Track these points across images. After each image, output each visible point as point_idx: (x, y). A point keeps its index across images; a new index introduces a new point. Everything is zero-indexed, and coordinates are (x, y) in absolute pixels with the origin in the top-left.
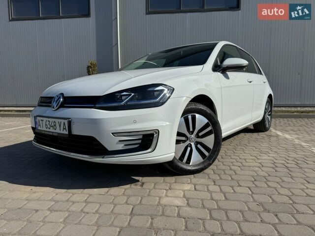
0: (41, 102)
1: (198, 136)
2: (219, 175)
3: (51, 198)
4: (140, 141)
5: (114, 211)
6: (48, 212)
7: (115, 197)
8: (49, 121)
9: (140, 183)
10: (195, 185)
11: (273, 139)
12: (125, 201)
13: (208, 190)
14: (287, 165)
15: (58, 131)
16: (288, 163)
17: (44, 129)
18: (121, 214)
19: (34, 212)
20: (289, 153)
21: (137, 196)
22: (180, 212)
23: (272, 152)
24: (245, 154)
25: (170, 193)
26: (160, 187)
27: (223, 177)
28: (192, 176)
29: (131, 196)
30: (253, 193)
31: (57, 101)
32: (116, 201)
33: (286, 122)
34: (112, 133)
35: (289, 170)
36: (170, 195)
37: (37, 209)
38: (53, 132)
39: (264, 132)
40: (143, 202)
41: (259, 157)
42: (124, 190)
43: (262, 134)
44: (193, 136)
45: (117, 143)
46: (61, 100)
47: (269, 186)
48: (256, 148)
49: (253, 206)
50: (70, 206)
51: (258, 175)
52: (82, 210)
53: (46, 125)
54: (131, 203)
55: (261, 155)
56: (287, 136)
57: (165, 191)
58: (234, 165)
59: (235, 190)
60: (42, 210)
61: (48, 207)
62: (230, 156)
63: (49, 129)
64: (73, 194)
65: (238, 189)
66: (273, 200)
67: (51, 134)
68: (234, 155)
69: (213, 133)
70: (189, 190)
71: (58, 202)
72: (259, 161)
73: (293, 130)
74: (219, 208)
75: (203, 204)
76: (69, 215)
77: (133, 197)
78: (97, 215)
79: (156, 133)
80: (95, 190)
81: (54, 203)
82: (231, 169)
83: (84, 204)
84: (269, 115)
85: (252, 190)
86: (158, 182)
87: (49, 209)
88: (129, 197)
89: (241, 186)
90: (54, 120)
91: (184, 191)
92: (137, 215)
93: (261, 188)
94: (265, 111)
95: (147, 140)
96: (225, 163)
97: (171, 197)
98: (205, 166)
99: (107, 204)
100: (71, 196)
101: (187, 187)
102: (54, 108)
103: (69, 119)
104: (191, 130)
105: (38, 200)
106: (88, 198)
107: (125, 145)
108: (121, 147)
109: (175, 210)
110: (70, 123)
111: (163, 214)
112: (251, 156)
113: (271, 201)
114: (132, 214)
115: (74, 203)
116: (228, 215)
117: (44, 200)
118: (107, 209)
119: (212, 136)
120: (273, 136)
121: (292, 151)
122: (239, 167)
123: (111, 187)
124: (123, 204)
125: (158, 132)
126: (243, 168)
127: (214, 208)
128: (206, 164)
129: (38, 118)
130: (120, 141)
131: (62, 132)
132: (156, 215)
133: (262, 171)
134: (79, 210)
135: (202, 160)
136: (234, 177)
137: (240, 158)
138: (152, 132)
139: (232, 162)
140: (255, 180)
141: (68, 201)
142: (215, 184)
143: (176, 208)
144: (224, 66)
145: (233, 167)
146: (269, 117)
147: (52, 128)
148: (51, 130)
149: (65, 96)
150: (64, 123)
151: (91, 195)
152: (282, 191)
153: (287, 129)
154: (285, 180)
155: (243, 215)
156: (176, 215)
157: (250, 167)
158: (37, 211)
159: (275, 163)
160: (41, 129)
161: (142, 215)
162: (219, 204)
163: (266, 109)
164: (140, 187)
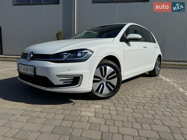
0: (22, 56)
1: (107, 78)
2: (118, 101)
3: (23, 108)
4: (72, 81)
5: (54, 118)
6: (20, 116)
7: (57, 110)
8: (25, 67)
9: (72, 103)
10: (103, 106)
11: (159, 81)
12: (62, 112)
13: (109, 109)
14: (160, 97)
15: (29, 73)
16: (161, 96)
17: (23, 71)
18: (57, 119)
19: (13, 115)
20: (165, 90)
21: (69, 110)
22: (89, 120)
23: (154, 89)
24: (138, 90)
25: (87, 109)
26: (83, 106)
27: (120, 102)
28: (103, 100)
29: (66, 110)
30: (133, 112)
31: (29, 56)
32: (57, 112)
33: (171, 71)
34: (57, 76)
35: (160, 100)
36: (87, 110)
37: (14, 114)
38: (26, 73)
39: (154, 77)
40: (71, 114)
41: (145, 92)
42: (63, 106)
43: (153, 78)
44: (105, 78)
45: (59, 81)
46: (32, 55)
47: (144, 109)
48: (146, 86)
49: (130, 119)
50: (32, 114)
51: (141, 102)
52: (37, 116)
53: (23, 69)
54: (65, 114)
55: (147, 90)
56: (168, 80)
57: (85, 108)
58: (129, 96)
59: (124, 109)
60: (17, 115)
61: (20, 114)
62: (129, 90)
63: (25, 71)
64: (35, 107)
65: (125, 109)
66: (143, 116)
67: (26, 74)
68: (131, 90)
69: (116, 77)
70: (99, 108)
71: (26, 111)
72: (145, 94)
73: (173, 76)
74: (111, 119)
75: (103, 116)
76: (30, 118)
77: (66, 111)
78: (45, 119)
79: (81, 76)
80: (48, 105)
81: (24, 111)
82: (126, 98)
83: (40, 113)
84: (158, 67)
85: (134, 110)
86: (82, 103)
87: (21, 115)
88: (64, 110)
89: (128, 108)
90: (27, 66)
91: (95, 108)
92: (65, 120)
93: (139, 110)
94: (155, 64)
95: (76, 80)
96: (124, 94)
97: (87, 111)
98: (111, 96)
99: (52, 113)
100: (34, 108)
101: (98, 106)
102: (27, 60)
103: (34, 66)
104: (104, 75)
105: (16, 109)
106: (43, 109)
107: (64, 82)
108: (61, 83)
109: (87, 119)
110: (35, 69)
111: (80, 121)
112: (141, 91)
113: (142, 117)
114: (63, 120)
115: (34, 112)
116: (115, 123)
117: (19, 110)
118: (51, 116)
119: (116, 79)
120: (159, 80)
121: (166, 89)
122: (132, 97)
123: (56, 104)
124: (60, 114)
125: (82, 76)
126: (133, 97)
127: (108, 119)
128: (111, 94)
129: (20, 65)
130: (61, 80)
131: (31, 73)
132: (76, 121)
133: (144, 100)
134: (36, 116)
135: (109, 92)
136: (126, 102)
137: (134, 92)
138: (79, 76)
139: (128, 94)
140: (138, 105)
141: (31, 111)
142: (114, 106)
143: (88, 118)
144: (127, 39)
145: (128, 97)
146: (159, 68)
147: (26, 71)
148: (26, 72)
149: (34, 53)
150: (32, 68)
151: (44, 108)
152: (150, 112)
153: (170, 75)
154: (155, 106)
155: (123, 123)
156: (86, 121)
157: (138, 97)
158: (14, 115)
159: (153, 95)
160: (21, 71)
161: (68, 120)
162: (112, 117)
163: (156, 63)
164: (72, 105)
